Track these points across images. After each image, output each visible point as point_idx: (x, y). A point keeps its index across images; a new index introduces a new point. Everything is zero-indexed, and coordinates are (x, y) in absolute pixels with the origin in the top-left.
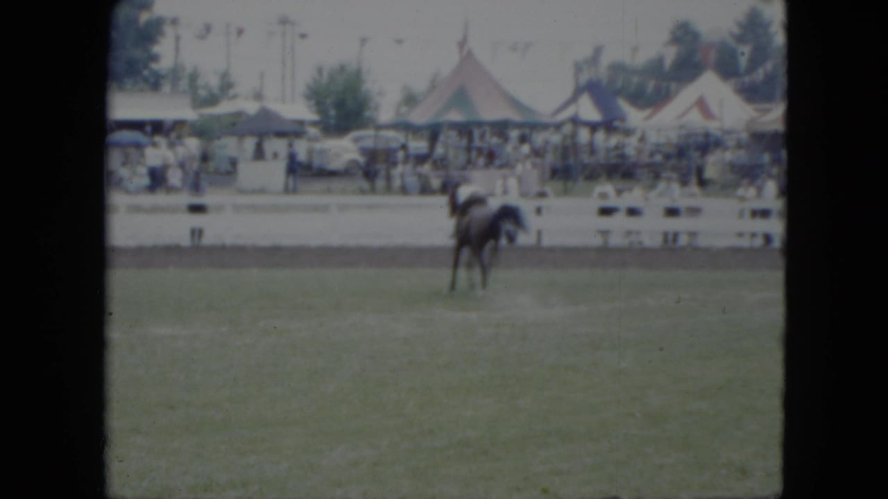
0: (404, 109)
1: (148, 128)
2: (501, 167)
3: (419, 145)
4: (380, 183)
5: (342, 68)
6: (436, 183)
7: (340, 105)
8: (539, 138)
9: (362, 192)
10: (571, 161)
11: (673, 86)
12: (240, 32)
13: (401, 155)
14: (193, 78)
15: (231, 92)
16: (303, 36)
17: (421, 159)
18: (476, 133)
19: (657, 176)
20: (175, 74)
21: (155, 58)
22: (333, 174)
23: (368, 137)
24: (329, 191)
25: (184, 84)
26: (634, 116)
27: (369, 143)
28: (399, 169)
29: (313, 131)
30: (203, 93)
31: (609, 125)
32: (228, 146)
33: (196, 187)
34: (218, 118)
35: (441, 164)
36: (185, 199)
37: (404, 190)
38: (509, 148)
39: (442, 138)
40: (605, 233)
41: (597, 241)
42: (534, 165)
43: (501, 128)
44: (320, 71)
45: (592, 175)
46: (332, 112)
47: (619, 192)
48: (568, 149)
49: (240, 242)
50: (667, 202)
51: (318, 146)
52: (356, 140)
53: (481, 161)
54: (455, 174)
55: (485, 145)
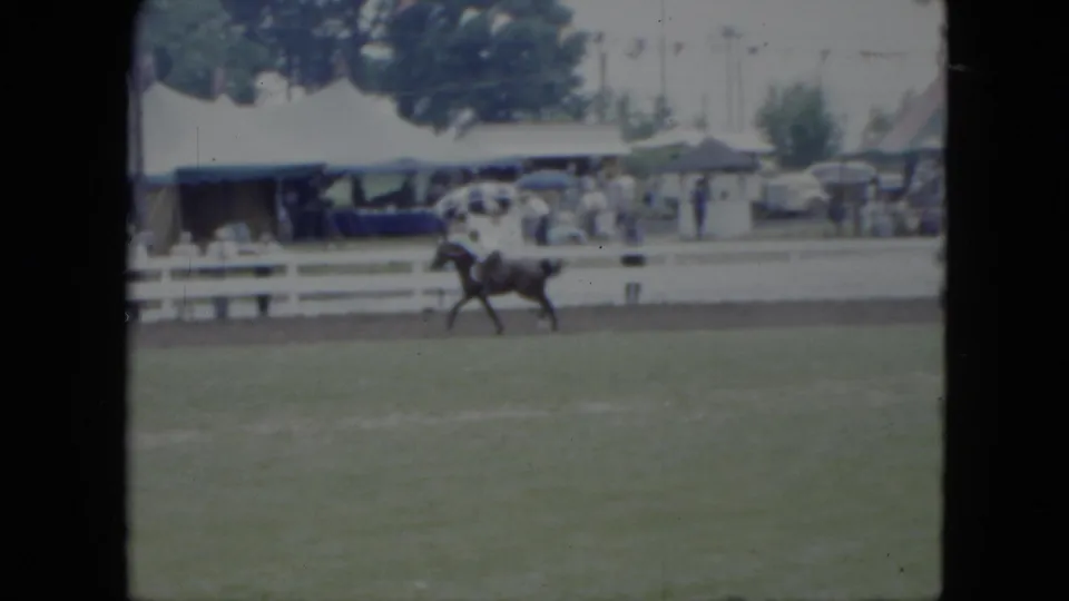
0: (872, 136)
1: (572, 167)
3: (893, 179)
4: (848, 224)
5: (798, 88)
6: (913, 223)
7: (798, 131)
9: (826, 236)
12: (679, 47)
13: (871, 190)
14: (623, 104)
15: (667, 121)
16: (753, 50)
17: (896, 195)
20: (602, 99)
21: (576, 82)
22: (792, 215)
23: (832, 170)
24: (787, 237)
25: (612, 113)
27: (834, 178)
28: (870, 208)
29: (768, 165)
30: (635, 123)
33: (631, 236)
34: (655, 151)
35: (918, 200)
36: (619, 249)
37: (876, 233)
44: (772, 91)
46: (789, 141)
51: (773, 182)
52: (818, 174)
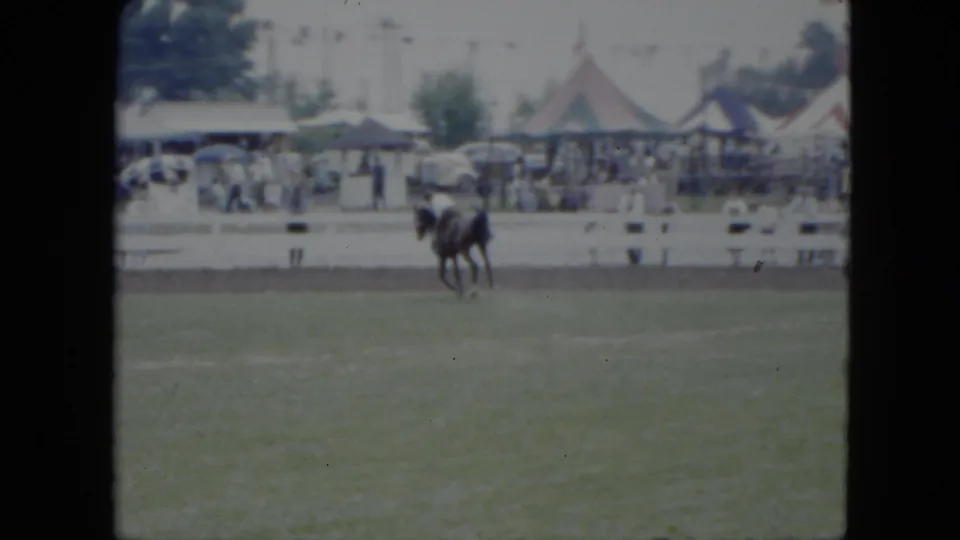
0: (519, 120)
1: (244, 142)
2: (626, 181)
3: (536, 159)
5: (450, 75)
6: (554, 199)
7: (449, 114)
8: (665, 149)
10: (700, 174)
11: (808, 93)
12: (339, 36)
13: (517, 168)
14: (291, 86)
15: (334, 101)
16: (408, 40)
17: (539, 174)
18: (598, 145)
19: (792, 191)
20: (270, 83)
21: (248, 65)
23: (481, 150)
25: (281, 93)
26: (767, 126)
27: (482, 157)
28: (516, 183)
29: (422, 144)
30: (301, 103)
31: (740, 135)
32: (330, 161)
34: (319, 130)
35: (560, 179)
36: (285, 217)
37: (520, 207)
38: (633, 162)
39: (562, 150)
40: (735, 251)
41: (726, 260)
42: (661, 180)
43: (625, 138)
44: (426, 77)
45: (722, 190)
46: (443, 123)
47: (753, 208)
48: (696, 162)
49: (344, 263)
50: (802, 218)
51: (427, 160)
52: (470, 153)
53: (603, 175)
54: (576, 189)
55: (607, 158)
